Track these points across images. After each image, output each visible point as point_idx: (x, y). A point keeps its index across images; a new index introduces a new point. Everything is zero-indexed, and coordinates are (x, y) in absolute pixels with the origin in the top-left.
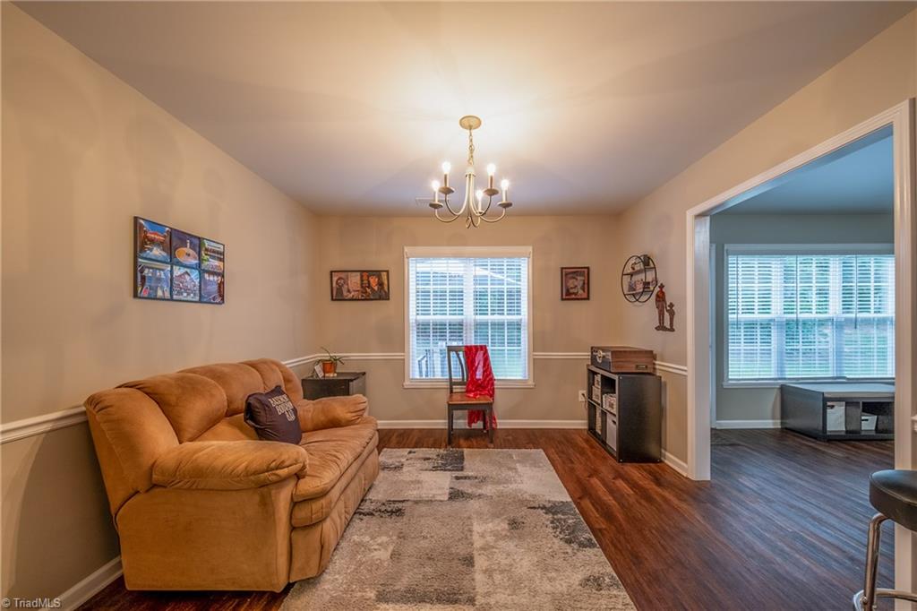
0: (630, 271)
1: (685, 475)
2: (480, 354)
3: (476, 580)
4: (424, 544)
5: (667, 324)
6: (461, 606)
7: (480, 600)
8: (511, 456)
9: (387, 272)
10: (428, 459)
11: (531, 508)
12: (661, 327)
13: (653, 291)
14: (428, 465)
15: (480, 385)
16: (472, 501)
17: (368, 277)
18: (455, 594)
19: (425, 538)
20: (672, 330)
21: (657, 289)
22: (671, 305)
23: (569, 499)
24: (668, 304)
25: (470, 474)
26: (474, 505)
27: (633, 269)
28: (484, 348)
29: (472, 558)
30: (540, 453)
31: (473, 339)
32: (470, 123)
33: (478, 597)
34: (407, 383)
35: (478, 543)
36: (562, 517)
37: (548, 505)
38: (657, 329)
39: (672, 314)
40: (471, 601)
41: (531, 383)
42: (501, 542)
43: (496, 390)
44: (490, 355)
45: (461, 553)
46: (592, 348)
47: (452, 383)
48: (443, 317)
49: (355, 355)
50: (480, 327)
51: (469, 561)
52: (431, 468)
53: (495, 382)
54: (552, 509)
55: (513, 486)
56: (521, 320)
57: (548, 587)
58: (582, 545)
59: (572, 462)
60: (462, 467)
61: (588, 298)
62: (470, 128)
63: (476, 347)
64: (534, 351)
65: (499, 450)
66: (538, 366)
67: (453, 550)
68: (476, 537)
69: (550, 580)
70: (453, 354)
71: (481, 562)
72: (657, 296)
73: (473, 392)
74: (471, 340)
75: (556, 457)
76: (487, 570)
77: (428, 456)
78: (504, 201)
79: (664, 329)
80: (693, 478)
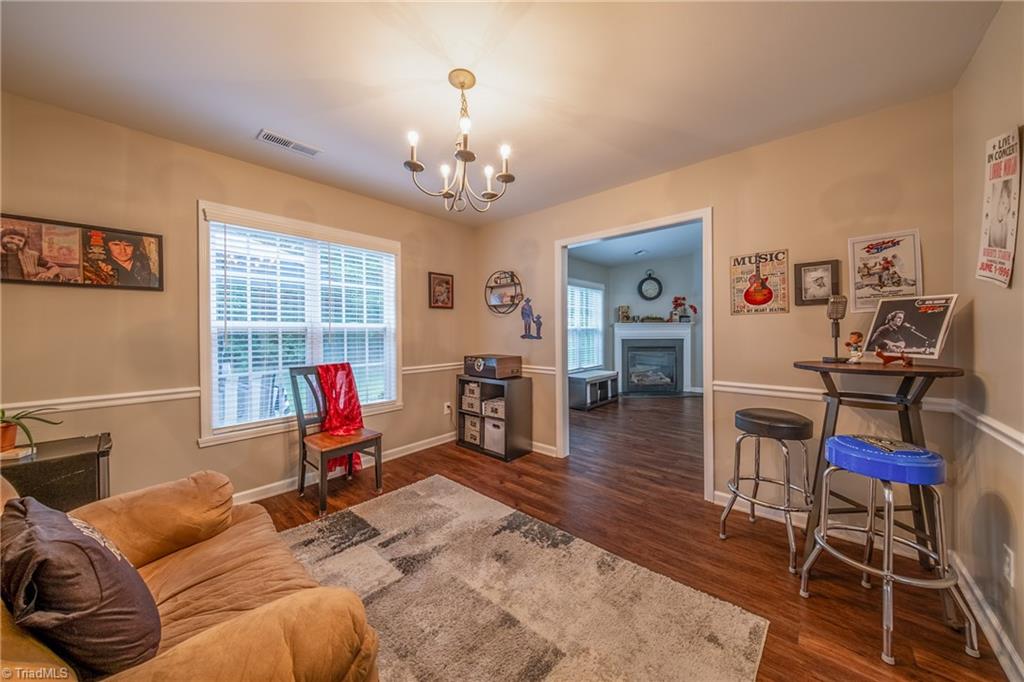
0: (493, 284)
1: (554, 456)
2: (341, 375)
3: (538, 632)
4: (442, 639)
5: (534, 332)
6: (558, 667)
7: (563, 646)
8: (415, 494)
9: (159, 238)
10: (311, 541)
11: (496, 534)
12: (527, 336)
13: (517, 305)
14: (319, 550)
15: (347, 417)
16: (433, 561)
17: (106, 241)
18: (539, 661)
19: (434, 633)
20: (539, 337)
21: (523, 303)
22: (539, 317)
23: (514, 510)
24: (535, 315)
25: (395, 532)
26: (442, 564)
27: (496, 282)
28: (346, 368)
29: (508, 615)
30: (437, 479)
31: (321, 356)
32: (462, 80)
33: (558, 645)
34: (206, 438)
35: (495, 598)
36: (526, 528)
37: (505, 523)
38: (523, 337)
39: (539, 325)
40: (558, 653)
41: (400, 403)
42: (511, 582)
43: (363, 420)
44: (355, 376)
45: (493, 618)
46: (465, 358)
47: (302, 422)
48: (272, 324)
49: (66, 402)
50: (331, 338)
51: (508, 621)
52: (330, 551)
53: (362, 410)
54: (511, 526)
55: (455, 522)
56: (385, 329)
57: (587, 593)
58: (566, 543)
59: (476, 477)
60: (374, 529)
61: (452, 308)
62: (462, 86)
63: (335, 366)
64: (403, 366)
65: (394, 492)
66: (408, 382)
67: (481, 622)
68: (485, 593)
69: (582, 585)
70: (300, 379)
71: (520, 613)
72: (523, 308)
73: (340, 427)
74: (318, 357)
75: (455, 476)
76: (533, 616)
77: (305, 538)
78: (489, 191)
79: (532, 337)
80: (562, 457)
